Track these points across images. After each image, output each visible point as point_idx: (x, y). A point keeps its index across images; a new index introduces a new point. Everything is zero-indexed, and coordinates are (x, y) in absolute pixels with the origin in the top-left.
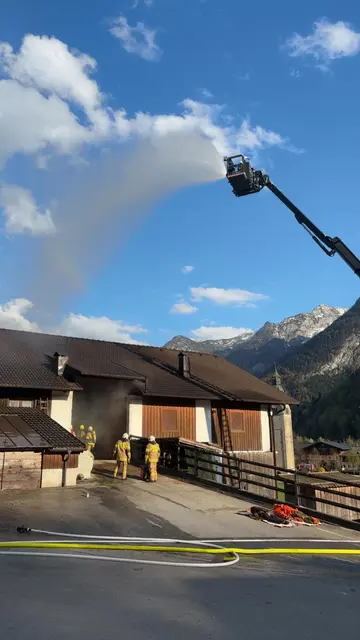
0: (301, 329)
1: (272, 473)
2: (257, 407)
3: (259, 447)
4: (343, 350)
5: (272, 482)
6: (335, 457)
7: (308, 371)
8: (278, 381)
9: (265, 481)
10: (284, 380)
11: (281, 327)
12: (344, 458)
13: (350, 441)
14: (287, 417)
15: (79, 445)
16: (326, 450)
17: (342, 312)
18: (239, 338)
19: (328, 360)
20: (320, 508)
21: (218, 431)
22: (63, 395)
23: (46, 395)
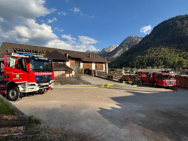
0: (110, 49)
1: (105, 74)
2: (103, 63)
3: (103, 70)
4: (117, 53)
5: (105, 75)
6: (115, 72)
7: (111, 57)
8: (106, 59)
9: (104, 75)
10: (107, 58)
11: (106, 49)
12: (116, 72)
13: (117, 69)
14: (107, 65)
15: (72, 70)
16: (113, 70)
17: (118, 46)
18: (99, 51)
19: (115, 55)
20: (113, 79)
21: (96, 67)
22: (68, 61)
23: (65, 61)
